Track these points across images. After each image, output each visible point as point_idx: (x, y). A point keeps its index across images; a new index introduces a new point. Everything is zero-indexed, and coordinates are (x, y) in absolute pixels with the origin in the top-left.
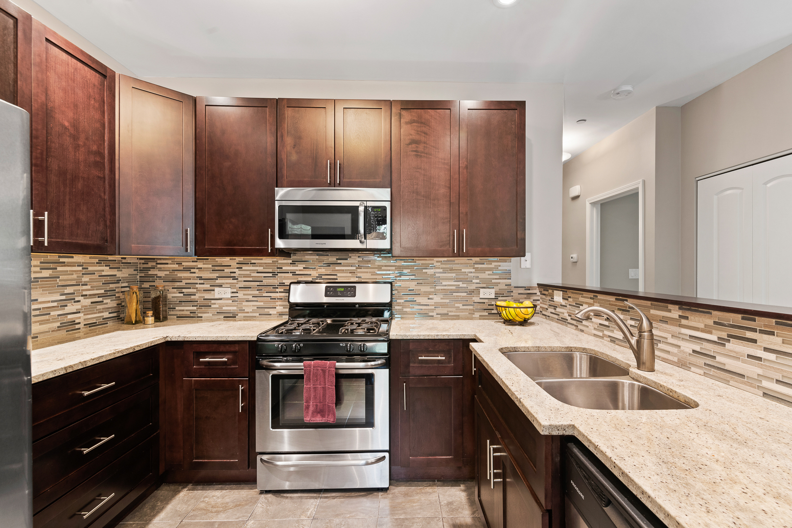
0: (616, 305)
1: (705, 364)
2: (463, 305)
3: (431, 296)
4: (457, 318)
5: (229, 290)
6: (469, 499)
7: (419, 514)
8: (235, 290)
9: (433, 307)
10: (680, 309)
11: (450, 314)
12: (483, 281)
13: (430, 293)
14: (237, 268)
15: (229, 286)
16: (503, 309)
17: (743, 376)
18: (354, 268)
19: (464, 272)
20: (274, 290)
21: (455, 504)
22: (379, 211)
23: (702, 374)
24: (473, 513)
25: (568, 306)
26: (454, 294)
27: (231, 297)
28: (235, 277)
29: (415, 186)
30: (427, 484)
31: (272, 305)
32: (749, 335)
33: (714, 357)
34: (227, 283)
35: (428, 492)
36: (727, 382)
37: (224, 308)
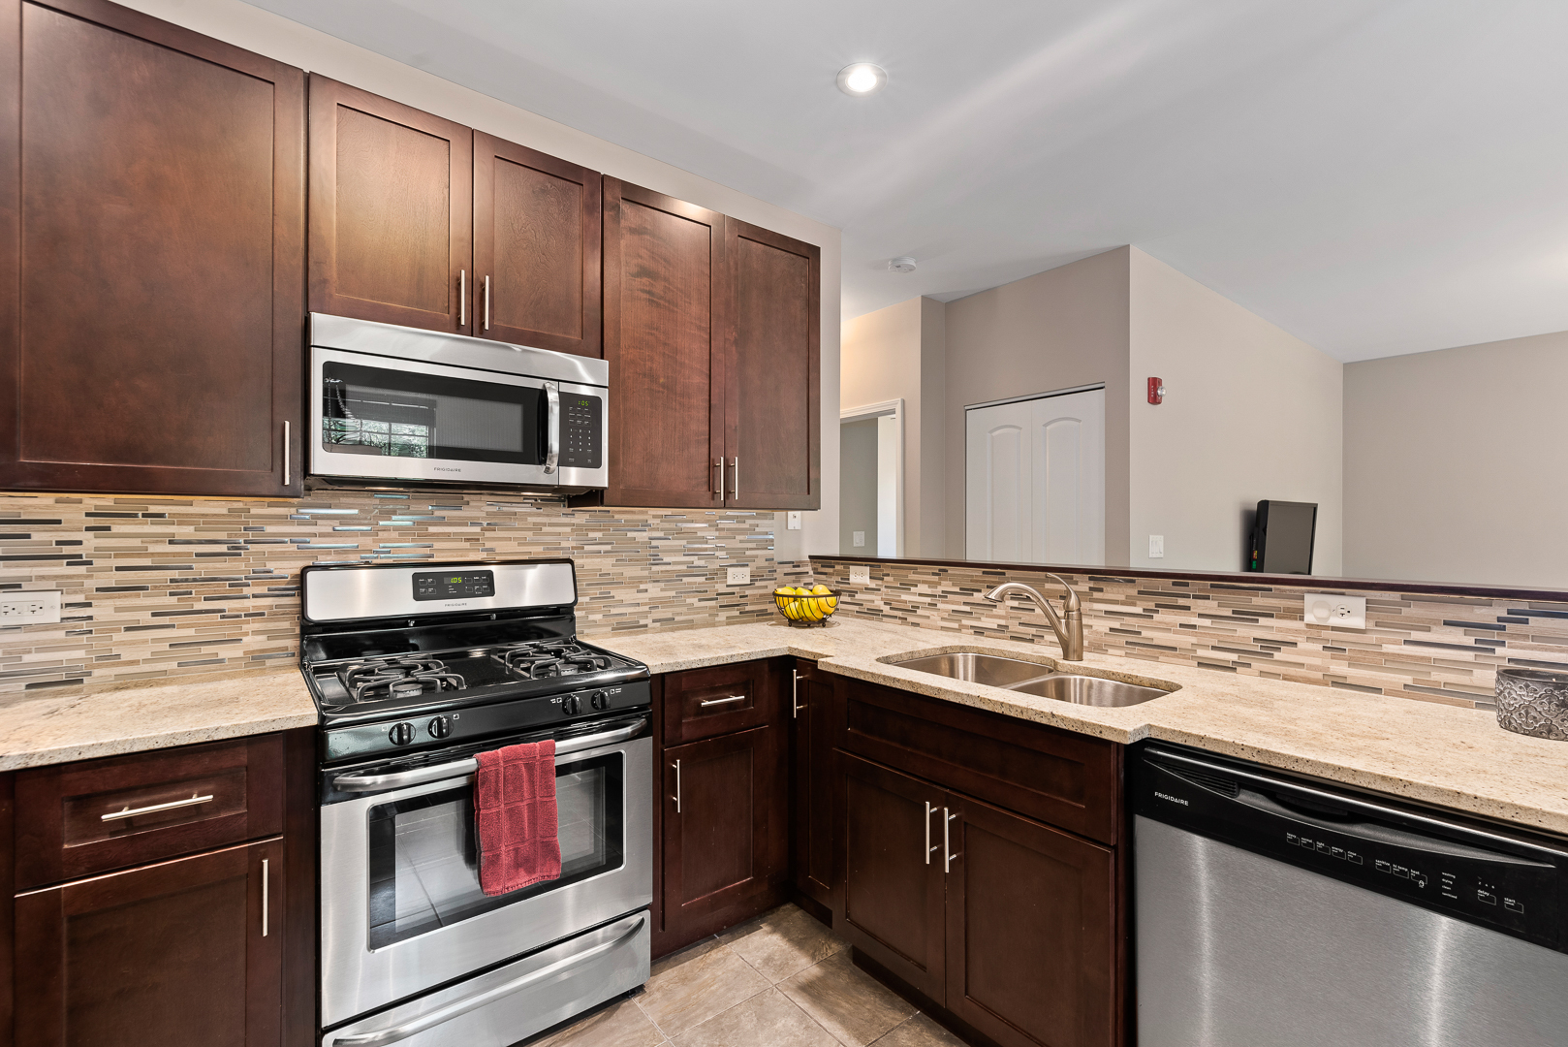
0: (984, 582)
1: (1127, 643)
2: (700, 600)
3: (642, 587)
4: (690, 625)
5: (57, 598)
6: (790, 940)
7: (734, 998)
8: (80, 598)
9: (646, 608)
10: (1090, 579)
11: (677, 618)
12: (730, 551)
13: (641, 580)
14: (88, 529)
15: (52, 585)
16: (791, 599)
17: (1175, 649)
18: (477, 529)
19: (700, 538)
20: (235, 591)
21: (776, 958)
22: (585, 407)
23: (1124, 654)
24: (813, 957)
25: (883, 589)
26: (685, 580)
27: (62, 619)
28: (80, 556)
29: (648, 364)
30: (705, 947)
31: (228, 632)
32: (1181, 602)
33: (1140, 633)
34: (43, 578)
35: (719, 959)
36: (1156, 659)
37: (27, 658)
